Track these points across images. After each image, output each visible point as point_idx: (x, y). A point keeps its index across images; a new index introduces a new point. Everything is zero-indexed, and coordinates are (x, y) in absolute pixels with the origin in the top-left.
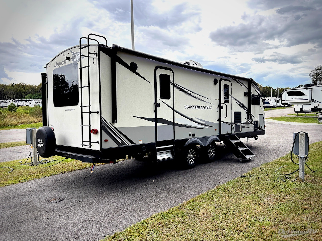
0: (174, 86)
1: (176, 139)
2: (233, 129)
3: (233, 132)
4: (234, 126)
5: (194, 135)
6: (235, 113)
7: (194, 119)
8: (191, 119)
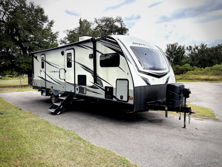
0: (45, 62)
1: (46, 87)
2: (77, 90)
3: (77, 92)
4: (77, 87)
5: (52, 87)
6: (79, 76)
7: (53, 78)
8: (52, 79)
